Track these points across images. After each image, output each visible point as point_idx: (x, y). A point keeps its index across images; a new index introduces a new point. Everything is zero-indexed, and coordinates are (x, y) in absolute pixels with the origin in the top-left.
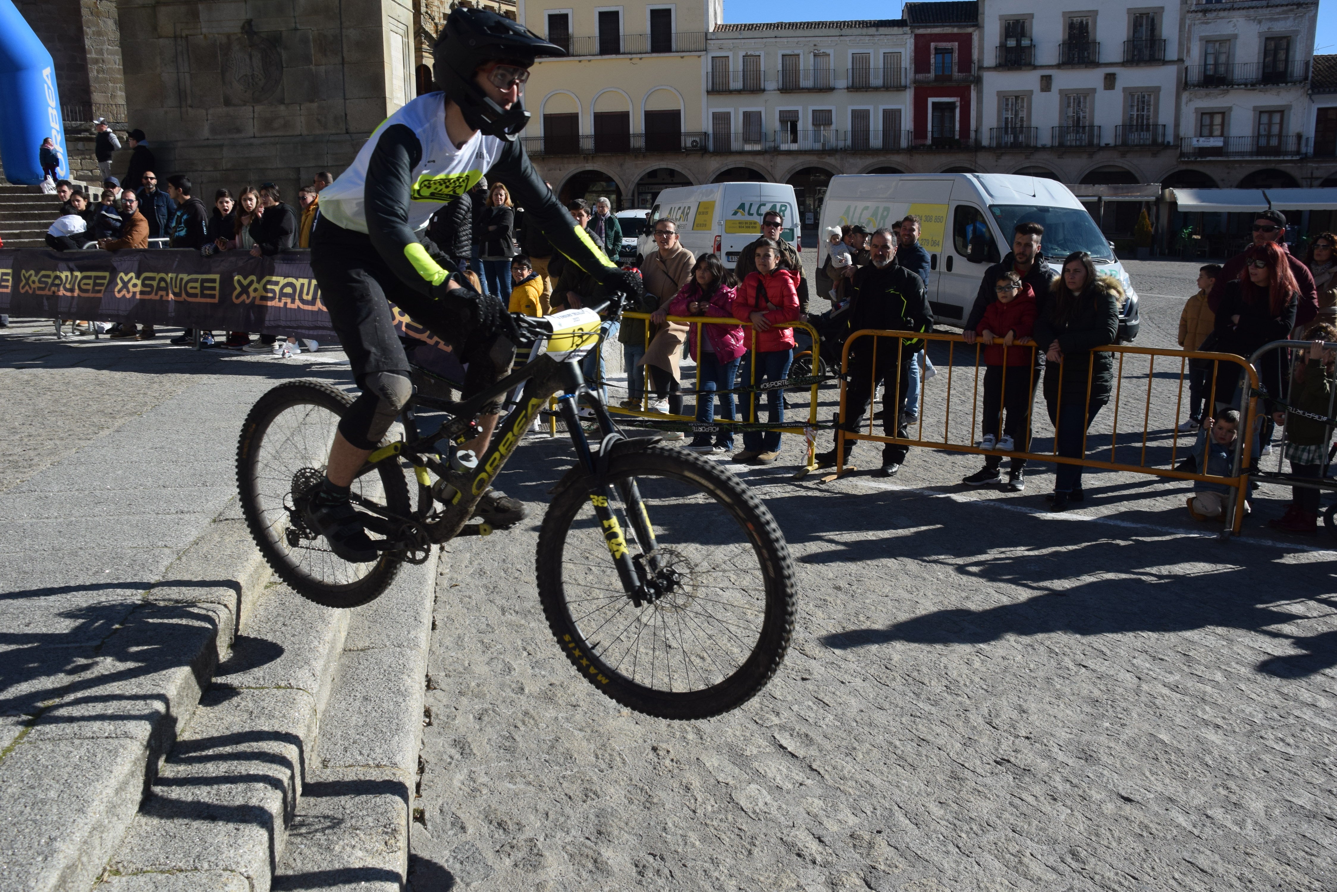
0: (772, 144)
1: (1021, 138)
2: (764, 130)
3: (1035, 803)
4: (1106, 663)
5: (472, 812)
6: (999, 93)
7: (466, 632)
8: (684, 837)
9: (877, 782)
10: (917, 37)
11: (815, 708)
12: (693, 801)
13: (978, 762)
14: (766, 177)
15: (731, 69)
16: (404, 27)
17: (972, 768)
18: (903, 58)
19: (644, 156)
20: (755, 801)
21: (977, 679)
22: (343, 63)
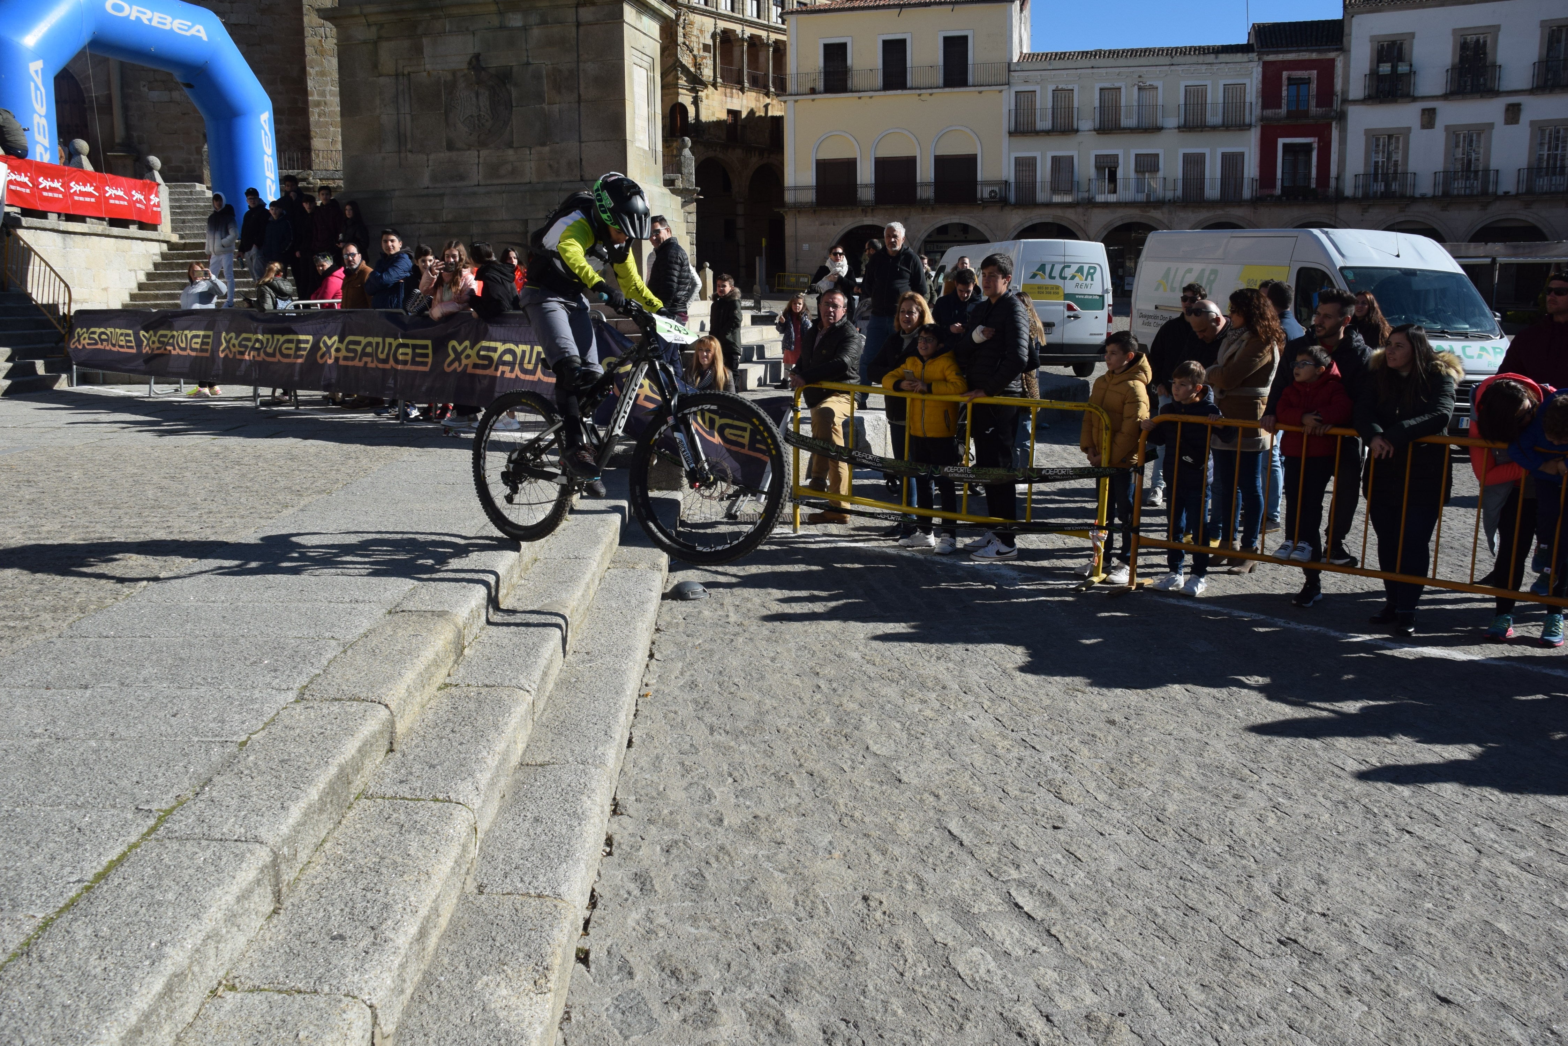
0: (1086, 195)
1: (1395, 186)
2: (1076, 179)
3: (1322, 995)
4: (1438, 830)
5: (644, 956)
6: (1367, 132)
7: (666, 752)
8: (885, 1003)
9: (1127, 955)
10: (1266, 65)
11: (1064, 862)
12: (901, 962)
13: (1257, 940)
14: (1078, 234)
15: (1038, 106)
16: (650, 60)
17: (1248, 947)
18: (1247, 91)
19: (933, 209)
20: (976, 967)
21: (1269, 840)
22: (579, 102)
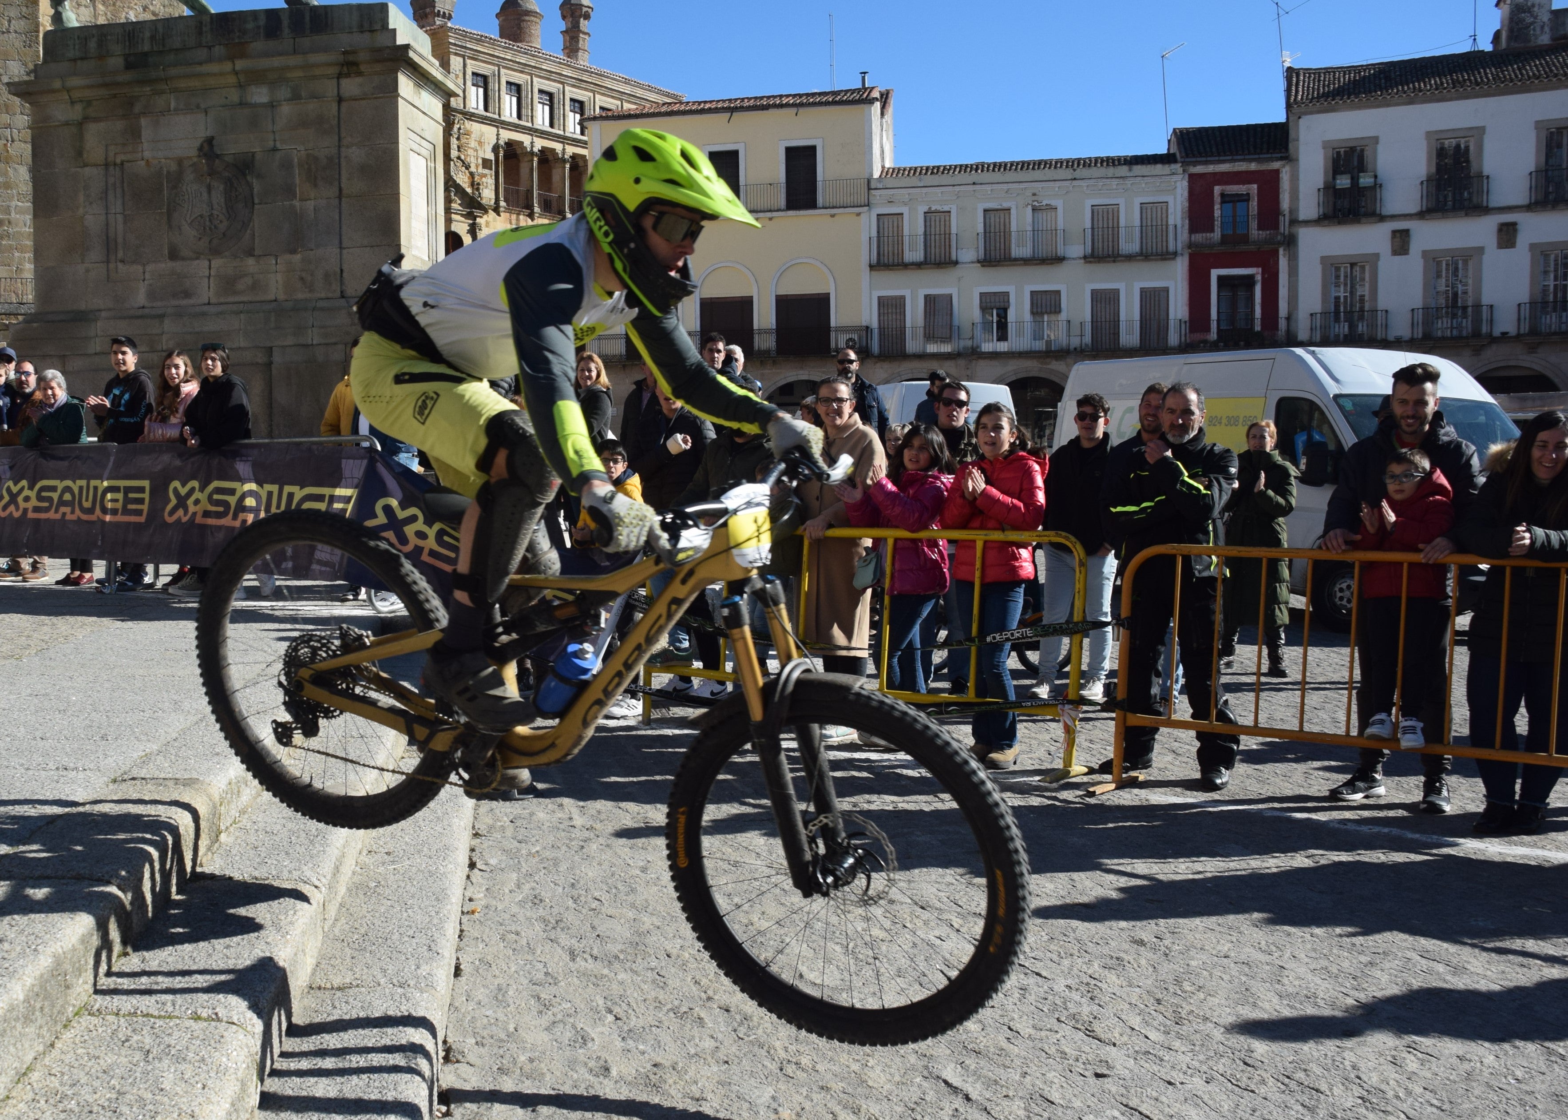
0: (969, 345)
1: (1362, 324)
2: (956, 322)
6: (1324, 260)
10: (1193, 178)
15: (906, 232)
16: (431, 147)
18: (1171, 210)
19: (776, 361)
22: (340, 197)
